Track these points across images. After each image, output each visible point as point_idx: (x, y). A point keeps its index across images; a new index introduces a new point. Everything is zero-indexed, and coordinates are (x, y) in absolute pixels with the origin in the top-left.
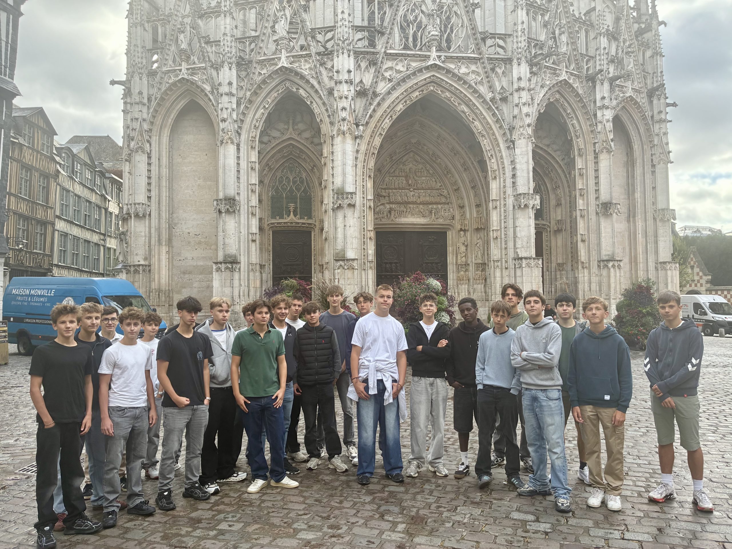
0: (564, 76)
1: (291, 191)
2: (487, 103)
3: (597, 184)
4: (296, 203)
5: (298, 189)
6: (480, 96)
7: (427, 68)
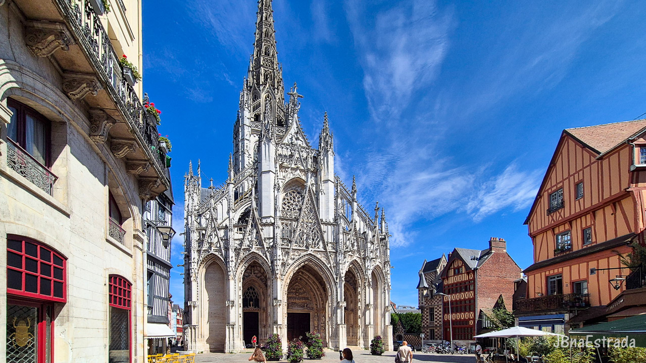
0: (355, 258)
1: (251, 297)
2: (328, 269)
3: (365, 297)
4: (253, 301)
5: (254, 296)
6: (326, 266)
7: (307, 255)
